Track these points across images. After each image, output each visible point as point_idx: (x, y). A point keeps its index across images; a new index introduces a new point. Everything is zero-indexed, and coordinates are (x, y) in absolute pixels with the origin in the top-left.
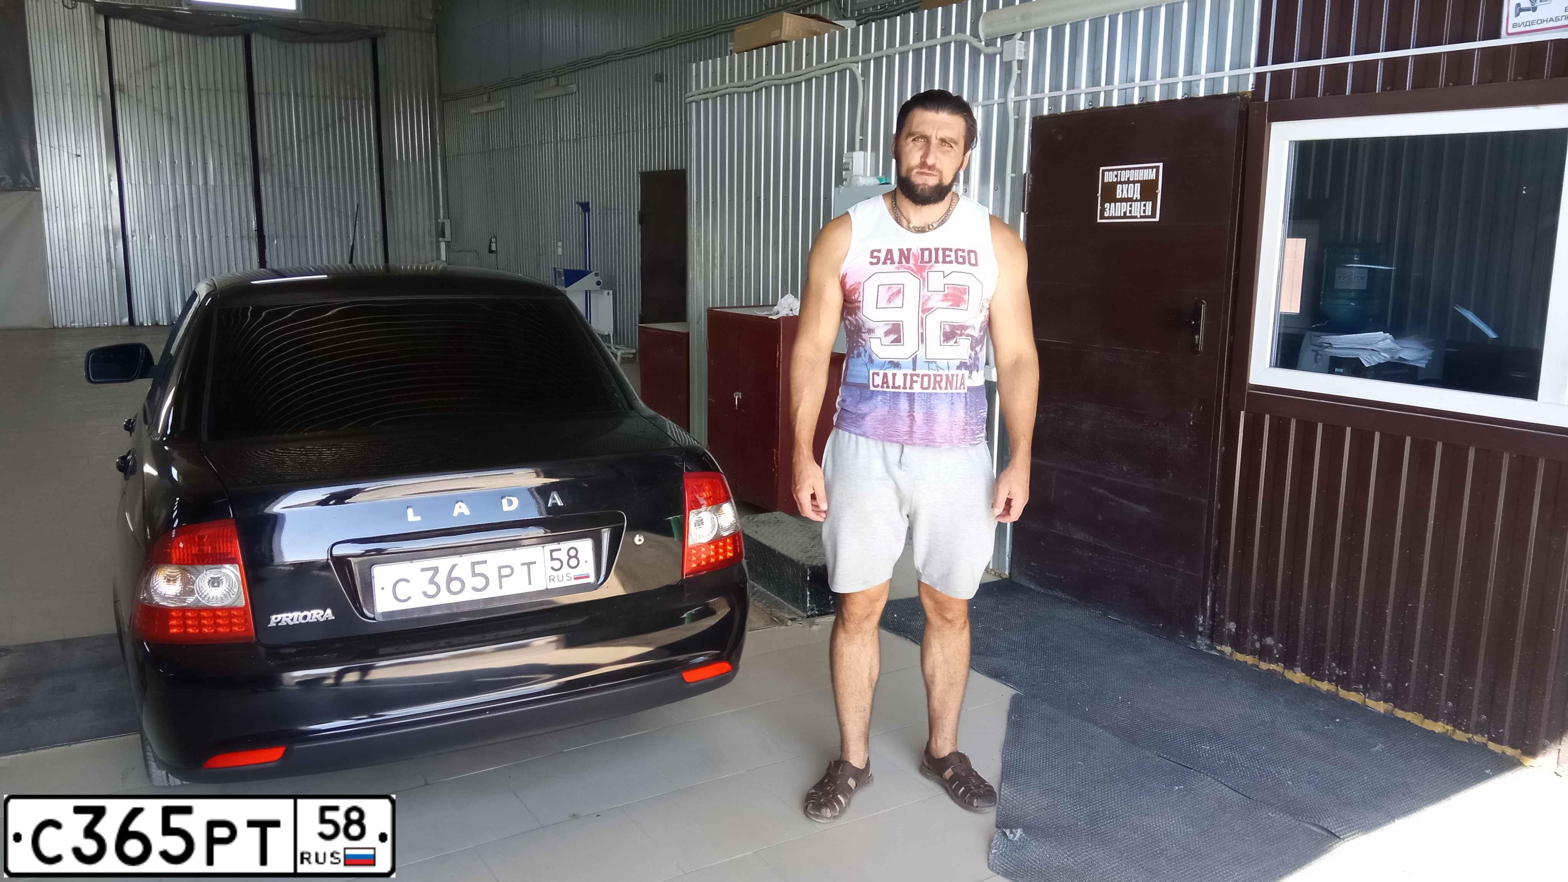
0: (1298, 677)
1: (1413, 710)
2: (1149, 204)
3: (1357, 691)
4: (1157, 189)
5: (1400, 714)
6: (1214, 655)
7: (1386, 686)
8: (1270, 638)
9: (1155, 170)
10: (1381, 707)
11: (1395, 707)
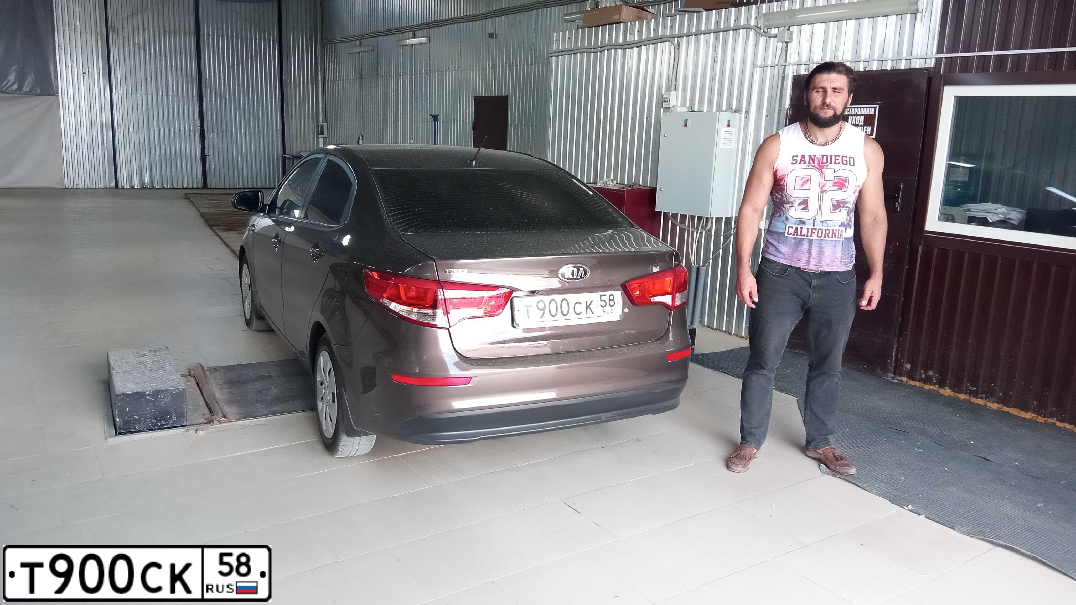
0: (947, 392)
1: (1014, 407)
2: (869, 128)
3: (981, 398)
4: (875, 119)
5: (1006, 409)
6: (896, 382)
7: (998, 395)
8: (931, 371)
9: (873, 109)
10: (995, 406)
11: (1004, 406)
